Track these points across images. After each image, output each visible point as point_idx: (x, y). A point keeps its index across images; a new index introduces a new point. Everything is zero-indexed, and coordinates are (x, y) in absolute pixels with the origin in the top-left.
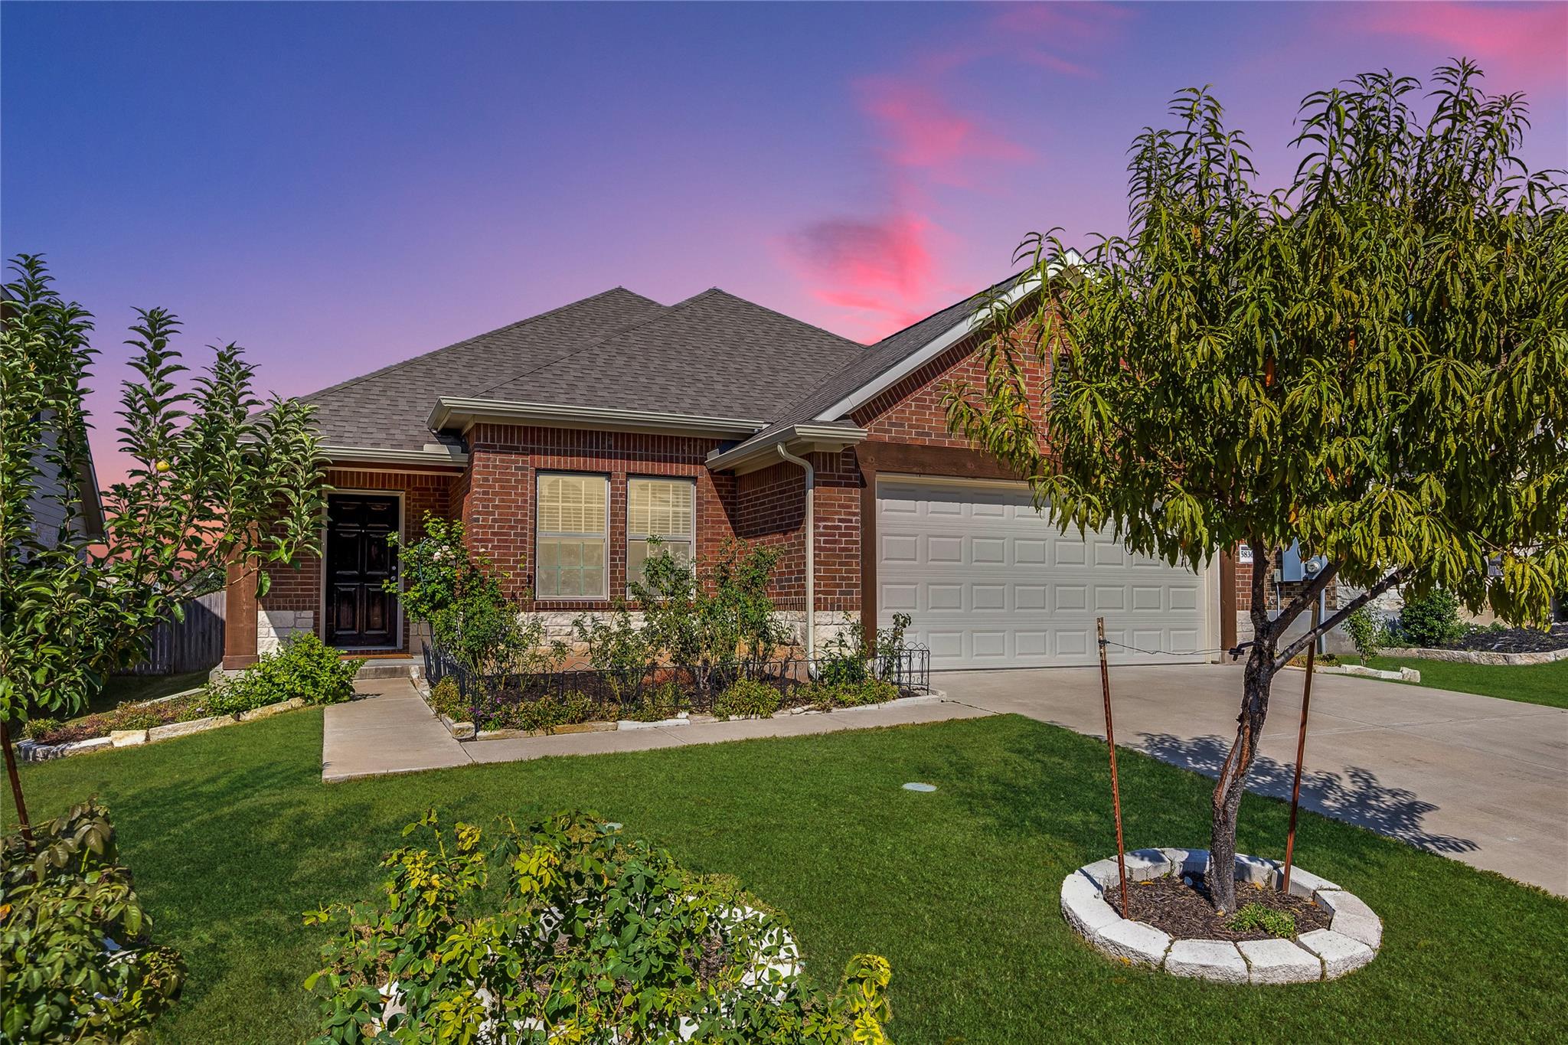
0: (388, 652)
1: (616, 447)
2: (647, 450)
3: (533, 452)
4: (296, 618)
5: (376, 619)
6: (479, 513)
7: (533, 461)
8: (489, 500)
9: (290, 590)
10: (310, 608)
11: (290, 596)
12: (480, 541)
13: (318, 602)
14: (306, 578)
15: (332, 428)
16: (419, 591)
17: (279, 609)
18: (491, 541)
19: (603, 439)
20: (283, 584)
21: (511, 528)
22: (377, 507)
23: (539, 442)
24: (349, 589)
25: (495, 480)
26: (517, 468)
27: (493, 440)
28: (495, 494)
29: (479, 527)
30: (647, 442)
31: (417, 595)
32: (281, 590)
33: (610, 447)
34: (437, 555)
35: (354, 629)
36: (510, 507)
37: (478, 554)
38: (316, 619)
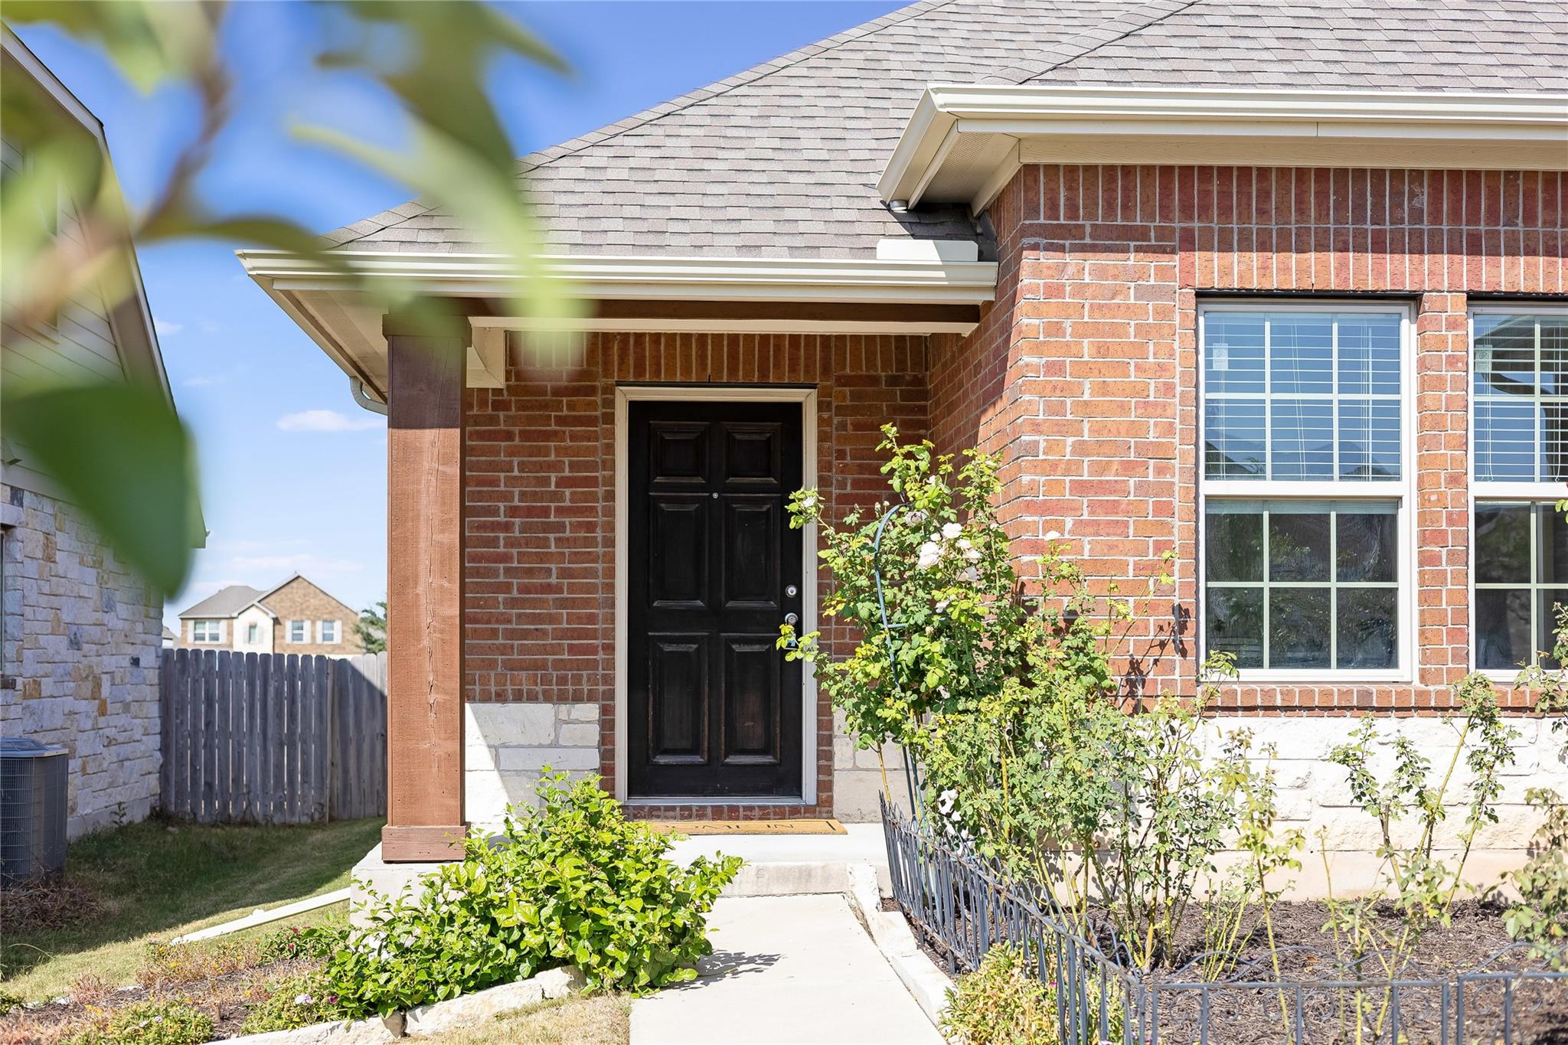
0: (781, 814)
1: (1436, 217)
2: (1530, 218)
3: (1188, 243)
4: (559, 722)
5: (751, 727)
6: (1036, 428)
7: (1188, 270)
8: (1064, 389)
9: (544, 650)
10: (591, 698)
11: (543, 666)
12: (1044, 509)
13: (609, 680)
14: (579, 619)
15: (636, 212)
16: (876, 658)
17: (518, 698)
18: (1073, 509)
19: (1397, 194)
20: (525, 634)
21: (1128, 468)
22: (746, 433)
23: (1205, 209)
24: (682, 648)
25: (1081, 331)
26: (1140, 293)
27: (1073, 212)
28: (1085, 370)
29: (1036, 468)
30: (1530, 195)
31: (875, 670)
32: (523, 650)
33: (1416, 215)
34: (929, 555)
35: (694, 750)
36: (1123, 408)
37: (1036, 548)
38: (607, 725)
